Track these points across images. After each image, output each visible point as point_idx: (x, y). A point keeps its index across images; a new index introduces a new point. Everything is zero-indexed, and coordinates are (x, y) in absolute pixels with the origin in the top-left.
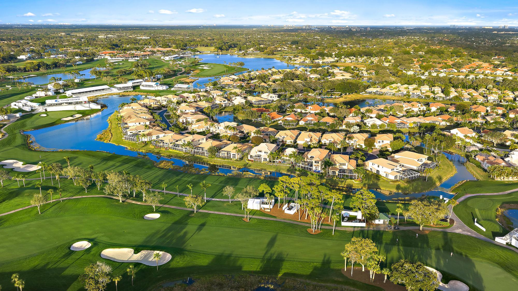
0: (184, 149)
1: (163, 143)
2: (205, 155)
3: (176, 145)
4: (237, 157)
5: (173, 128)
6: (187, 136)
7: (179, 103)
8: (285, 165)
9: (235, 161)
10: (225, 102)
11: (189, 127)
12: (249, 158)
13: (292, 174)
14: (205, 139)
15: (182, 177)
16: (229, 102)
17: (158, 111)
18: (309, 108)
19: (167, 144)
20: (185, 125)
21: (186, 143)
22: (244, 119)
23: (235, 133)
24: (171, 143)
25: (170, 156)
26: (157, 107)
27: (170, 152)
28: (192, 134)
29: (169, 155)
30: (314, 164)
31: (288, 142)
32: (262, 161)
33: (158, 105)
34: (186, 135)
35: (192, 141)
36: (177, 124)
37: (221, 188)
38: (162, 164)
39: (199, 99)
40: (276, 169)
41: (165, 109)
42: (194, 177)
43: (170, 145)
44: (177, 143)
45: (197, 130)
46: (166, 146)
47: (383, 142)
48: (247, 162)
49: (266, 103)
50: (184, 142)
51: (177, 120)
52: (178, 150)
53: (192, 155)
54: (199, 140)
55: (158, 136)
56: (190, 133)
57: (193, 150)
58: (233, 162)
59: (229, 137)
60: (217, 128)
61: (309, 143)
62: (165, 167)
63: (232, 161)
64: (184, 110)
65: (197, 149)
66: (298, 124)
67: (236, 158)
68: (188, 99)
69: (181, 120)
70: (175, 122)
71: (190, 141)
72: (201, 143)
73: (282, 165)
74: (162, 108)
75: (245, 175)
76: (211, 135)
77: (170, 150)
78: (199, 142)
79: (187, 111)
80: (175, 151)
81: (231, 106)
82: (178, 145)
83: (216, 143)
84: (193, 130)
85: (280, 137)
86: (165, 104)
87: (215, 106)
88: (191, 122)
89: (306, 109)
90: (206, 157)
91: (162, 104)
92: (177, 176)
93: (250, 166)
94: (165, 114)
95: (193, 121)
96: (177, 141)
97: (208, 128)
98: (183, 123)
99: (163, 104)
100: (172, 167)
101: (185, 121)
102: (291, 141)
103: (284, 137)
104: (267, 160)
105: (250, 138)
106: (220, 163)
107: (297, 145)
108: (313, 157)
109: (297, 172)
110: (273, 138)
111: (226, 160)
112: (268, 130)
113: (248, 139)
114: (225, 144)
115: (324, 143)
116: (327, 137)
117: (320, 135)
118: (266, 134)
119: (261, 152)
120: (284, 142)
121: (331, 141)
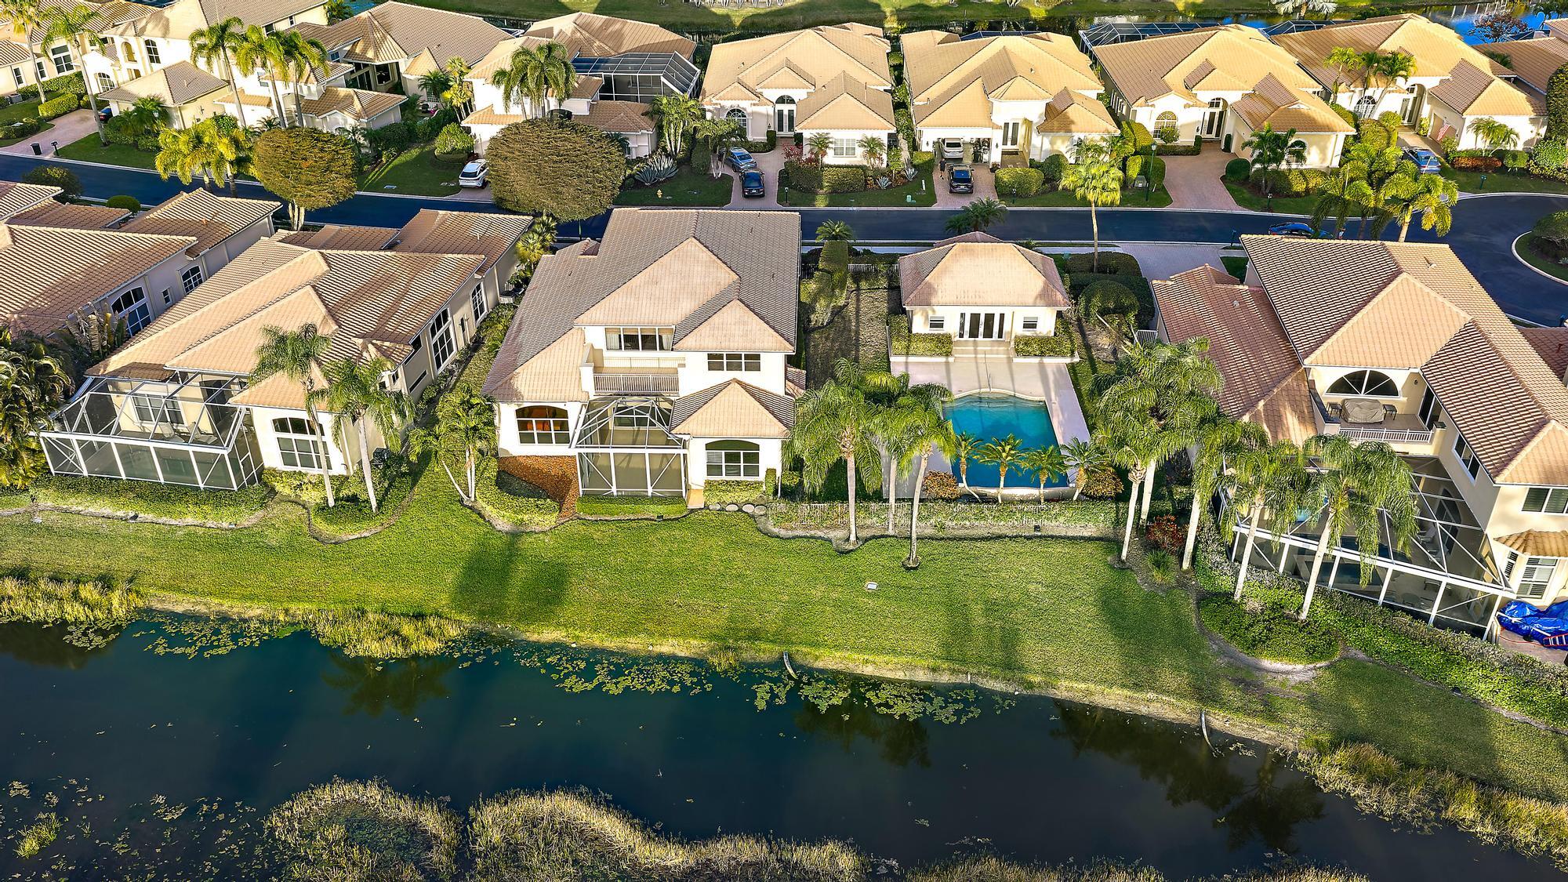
8: (1028, 524)
9: (318, 522)
12: (508, 438)
13: (1218, 720)
30: (1508, 515)
31: (838, 153)
32: (697, 473)
48: (500, 515)
59: (246, 150)
61: (1041, 146)
63: (279, 522)
67: (334, 473)
73: (981, 527)
85: (746, 105)
102: (870, 134)
103: (792, 101)
104: (753, 457)
105: (468, 130)
106: (106, 582)
107: (925, 170)
108: (1381, 385)
109: (1268, 663)
110: (698, 124)
111: (189, 518)
112: (618, 36)
113: (445, 143)
114: (189, 252)
115: (1158, 133)
116: (1176, 77)
117: (1085, 59)
118: (608, 80)
119: (657, 354)
120: (806, 149)
121: (1217, 110)
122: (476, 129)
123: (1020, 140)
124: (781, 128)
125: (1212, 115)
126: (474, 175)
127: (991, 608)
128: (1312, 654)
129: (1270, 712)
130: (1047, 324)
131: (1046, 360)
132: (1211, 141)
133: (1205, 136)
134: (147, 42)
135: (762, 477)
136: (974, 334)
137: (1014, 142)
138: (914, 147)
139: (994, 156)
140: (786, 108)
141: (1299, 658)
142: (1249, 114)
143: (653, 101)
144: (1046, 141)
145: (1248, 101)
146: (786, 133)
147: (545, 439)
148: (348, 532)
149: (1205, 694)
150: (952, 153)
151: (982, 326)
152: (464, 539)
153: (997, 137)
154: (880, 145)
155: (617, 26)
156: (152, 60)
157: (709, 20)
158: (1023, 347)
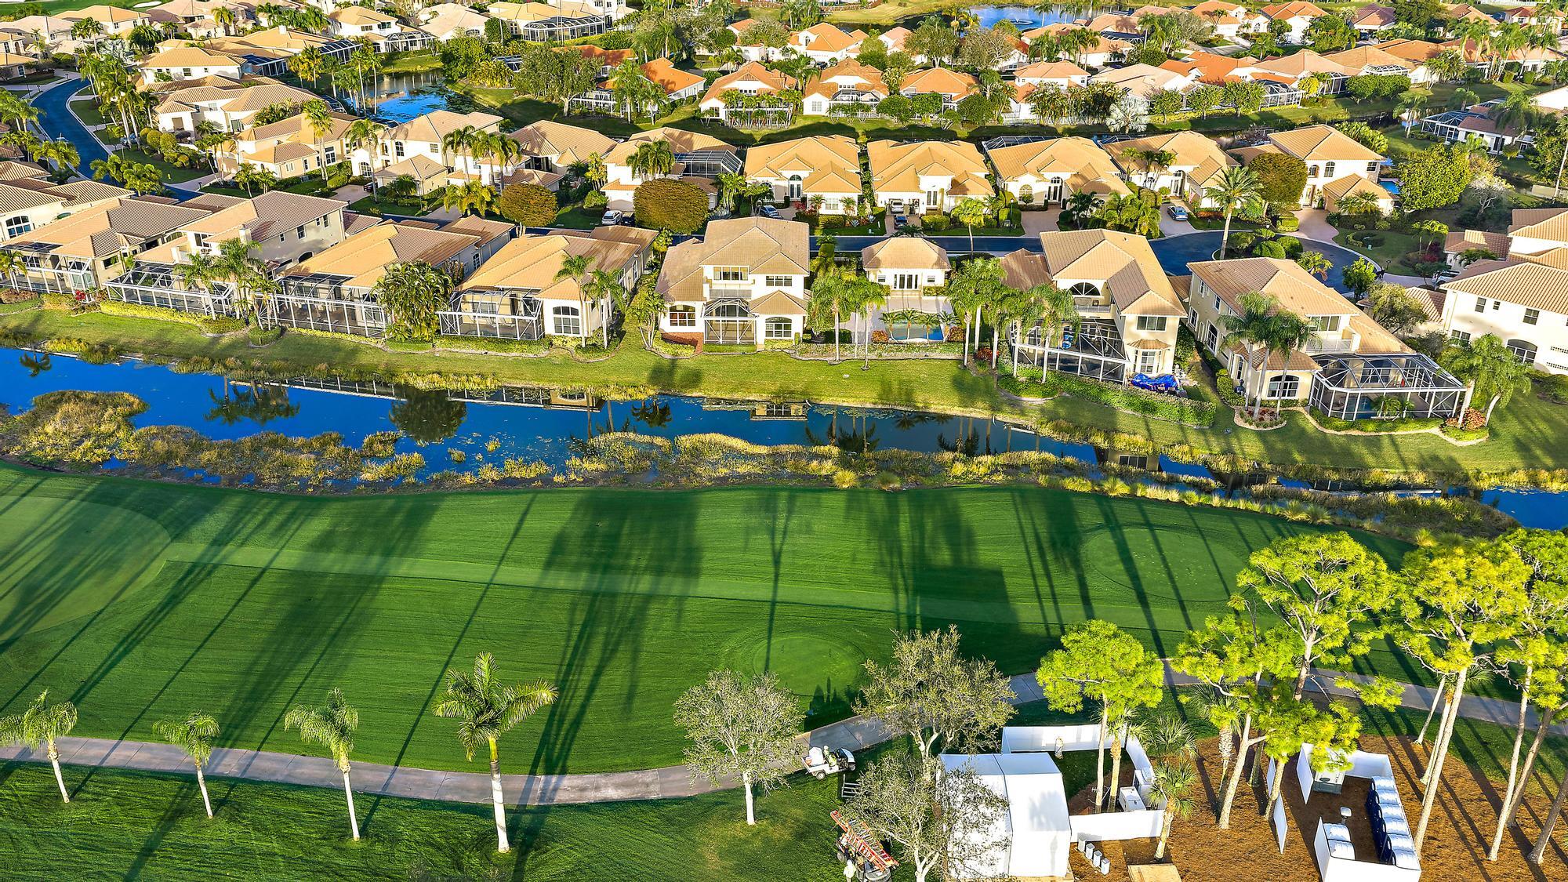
0: (206, 298)
1: (55, 260)
2: (362, 321)
3: (146, 273)
4: (592, 320)
5: (118, 166)
6: (214, 210)
7: (145, 42)
8: (922, 354)
9: (581, 356)
10: (387, 32)
11: (218, 155)
12: (665, 324)
13: (1000, 417)
14: (336, 218)
15: (219, 542)
16: (407, 29)
17: (34, 89)
18: (802, 41)
19: (79, 266)
20: (192, 147)
21: (216, 251)
22: (509, 101)
23: (509, 170)
24: (107, 263)
25: (107, 351)
26: (28, 66)
27: (110, 322)
28: (244, 195)
29: (104, 346)
30: (1131, 333)
31: (828, 207)
32: (761, 337)
33: (35, 56)
34: (206, 198)
35: (257, 236)
36: (143, 141)
37: (580, 618)
38: (49, 429)
39: (249, 26)
40: (878, 388)
41: (73, 76)
42: (317, 526)
43: (107, 276)
44: (149, 257)
45: (271, 167)
46: (73, 280)
47: (1330, 168)
48: (666, 352)
49: (583, 29)
50: (195, 250)
51: (143, 119)
52: (163, 303)
53: (270, 334)
54: (301, 229)
55: (17, 220)
56: (231, 189)
57: (271, 299)
58: (567, 363)
59: (488, 199)
60: (392, 149)
61: (949, 203)
62: (77, 455)
63: (557, 355)
64: (176, 71)
65: (301, 290)
66: (799, 108)
67: (583, 334)
68: (196, 26)
69: (165, 121)
70: (131, 131)
71: (244, 242)
72: (319, 248)
73: (899, 355)
74: (58, 72)
75: (696, 453)
76: (360, 193)
77: (106, 308)
78: (305, 239)
79: (197, 73)
80: (144, 313)
81: (418, 47)
82: (161, 274)
83: (424, 239)
84: (246, 168)
85: (773, 181)
86: (71, 52)
87: (339, 52)
88: (225, 130)
89: (789, 46)
90: (372, 342)
91: (54, 52)
92: (177, 537)
93: (695, 378)
94: (74, 98)
95: (237, 125)
96: (151, 244)
97: (337, 151)
98: (182, 136)
99: (61, 50)
100: (129, 446)
101: (189, 126)
102: (847, 195)
103: (799, 178)
104: (788, 327)
105: (604, 194)
106: (483, 376)
107: (881, 216)
108: (1092, 290)
109: (1025, 398)
110: (744, 189)
111: (515, 353)
112: (690, 143)
113: (591, 201)
114: (476, 245)
115: (1022, 198)
116: (1032, 165)
117: (982, 157)
118: (688, 166)
119: (739, 281)
120: (809, 203)
121: (1058, 185)
122: (608, 193)
123: (938, 202)
124: (792, 196)
125: (1056, 188)
126: (612, 217)
127: (901, 383)
128: (1045, 395)
129: (1023, 413)
130: (940, 281)
131: (939, 298)
132: (1055, 204)
133: (1051, 200)
134: (397, 143)
135: (793, 338)
136: (902, 286)
137: (935, 203)
138: (874, 205)
139: (921, 210)
140: (795, 183)
141: (1038, 395)
142: (1073, 185)
143: (717, 177)
144: (952, 200)
145: (1074, 178)
146: (795, 198)
147: (684, 324)
148: (593, 358)
149: (995, 408)
150: (897, 208)
151: (907, 282)
152: (650, 361)
153: (923, 198)
154: (853, 202)
155: (688, 136)
156: (398, 154)
157: (739, 137)
158: (927, 292)
